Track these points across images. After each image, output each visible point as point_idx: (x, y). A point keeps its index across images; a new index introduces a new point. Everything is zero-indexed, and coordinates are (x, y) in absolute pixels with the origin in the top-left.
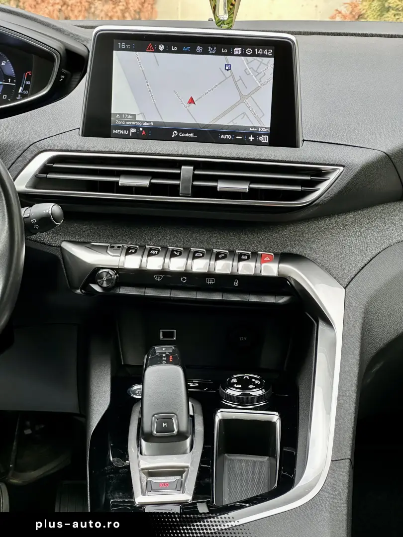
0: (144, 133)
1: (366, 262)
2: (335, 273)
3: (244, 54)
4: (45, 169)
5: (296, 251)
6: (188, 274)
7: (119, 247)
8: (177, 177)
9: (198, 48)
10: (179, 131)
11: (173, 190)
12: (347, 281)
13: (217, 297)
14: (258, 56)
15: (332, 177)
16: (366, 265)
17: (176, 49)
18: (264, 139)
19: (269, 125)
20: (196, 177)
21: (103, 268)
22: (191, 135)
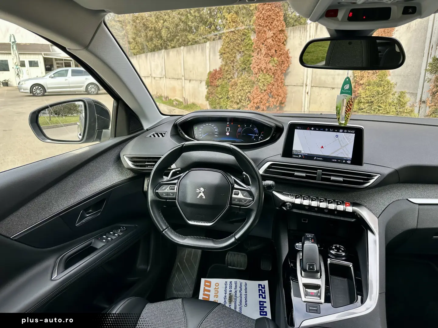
0: (304, 157)
1: (385, 208)
2: (374, 212)
3: (343, 132)
4: (269, 167)
5: (358, 202)
6: (318, 207)
7: (293, 195)
8: (316, 173)
9: (326, 129)
10: (317, 157)
11: (314, 178)
12: (378, 216)
13: (328, 216)
14: (349, 133)
15: (376, 178)
17: (318, 129)
18: (349, 162)
19: (351, 157)
20: (323, 174)
21: (287, 202)
22: (321, 159)
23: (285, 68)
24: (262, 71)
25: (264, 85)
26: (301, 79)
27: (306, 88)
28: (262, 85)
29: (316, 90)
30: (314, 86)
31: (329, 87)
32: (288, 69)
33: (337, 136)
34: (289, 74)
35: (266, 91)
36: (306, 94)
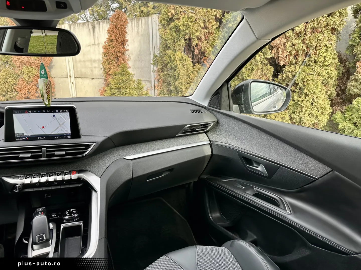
0: (28, 139)
1: (106, 168)
2: (96, 174)
3: (59, 112)
5: (83, 169)
6: (48, 182)
7: (23, 176)
8: (40, 152)
9: (43, 111)
10: (40, 137)
11: (40, 156)
12: (100, 176)
13: (59, 187)
14: (64, 112)
15: (92, 146)
16: (106, 169)
17: (35, 112)
18: (69, 137)
19: (70, 132)
20: (47, 151)
21: (17, 184)
22: (45, 138)
23: (48, 61)
24: (25, 64)
25: (29, 77)
26: (65, 71)
27: (71, 79)
28: (27, 77)
29: (80, 80)
30: (77, 78)
31: (90, 78)
32: (51, 63)
33: (54, 116)
34: (54, 67)
35: (33, 83)
36: (72, 84)
